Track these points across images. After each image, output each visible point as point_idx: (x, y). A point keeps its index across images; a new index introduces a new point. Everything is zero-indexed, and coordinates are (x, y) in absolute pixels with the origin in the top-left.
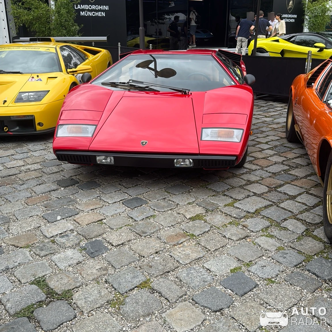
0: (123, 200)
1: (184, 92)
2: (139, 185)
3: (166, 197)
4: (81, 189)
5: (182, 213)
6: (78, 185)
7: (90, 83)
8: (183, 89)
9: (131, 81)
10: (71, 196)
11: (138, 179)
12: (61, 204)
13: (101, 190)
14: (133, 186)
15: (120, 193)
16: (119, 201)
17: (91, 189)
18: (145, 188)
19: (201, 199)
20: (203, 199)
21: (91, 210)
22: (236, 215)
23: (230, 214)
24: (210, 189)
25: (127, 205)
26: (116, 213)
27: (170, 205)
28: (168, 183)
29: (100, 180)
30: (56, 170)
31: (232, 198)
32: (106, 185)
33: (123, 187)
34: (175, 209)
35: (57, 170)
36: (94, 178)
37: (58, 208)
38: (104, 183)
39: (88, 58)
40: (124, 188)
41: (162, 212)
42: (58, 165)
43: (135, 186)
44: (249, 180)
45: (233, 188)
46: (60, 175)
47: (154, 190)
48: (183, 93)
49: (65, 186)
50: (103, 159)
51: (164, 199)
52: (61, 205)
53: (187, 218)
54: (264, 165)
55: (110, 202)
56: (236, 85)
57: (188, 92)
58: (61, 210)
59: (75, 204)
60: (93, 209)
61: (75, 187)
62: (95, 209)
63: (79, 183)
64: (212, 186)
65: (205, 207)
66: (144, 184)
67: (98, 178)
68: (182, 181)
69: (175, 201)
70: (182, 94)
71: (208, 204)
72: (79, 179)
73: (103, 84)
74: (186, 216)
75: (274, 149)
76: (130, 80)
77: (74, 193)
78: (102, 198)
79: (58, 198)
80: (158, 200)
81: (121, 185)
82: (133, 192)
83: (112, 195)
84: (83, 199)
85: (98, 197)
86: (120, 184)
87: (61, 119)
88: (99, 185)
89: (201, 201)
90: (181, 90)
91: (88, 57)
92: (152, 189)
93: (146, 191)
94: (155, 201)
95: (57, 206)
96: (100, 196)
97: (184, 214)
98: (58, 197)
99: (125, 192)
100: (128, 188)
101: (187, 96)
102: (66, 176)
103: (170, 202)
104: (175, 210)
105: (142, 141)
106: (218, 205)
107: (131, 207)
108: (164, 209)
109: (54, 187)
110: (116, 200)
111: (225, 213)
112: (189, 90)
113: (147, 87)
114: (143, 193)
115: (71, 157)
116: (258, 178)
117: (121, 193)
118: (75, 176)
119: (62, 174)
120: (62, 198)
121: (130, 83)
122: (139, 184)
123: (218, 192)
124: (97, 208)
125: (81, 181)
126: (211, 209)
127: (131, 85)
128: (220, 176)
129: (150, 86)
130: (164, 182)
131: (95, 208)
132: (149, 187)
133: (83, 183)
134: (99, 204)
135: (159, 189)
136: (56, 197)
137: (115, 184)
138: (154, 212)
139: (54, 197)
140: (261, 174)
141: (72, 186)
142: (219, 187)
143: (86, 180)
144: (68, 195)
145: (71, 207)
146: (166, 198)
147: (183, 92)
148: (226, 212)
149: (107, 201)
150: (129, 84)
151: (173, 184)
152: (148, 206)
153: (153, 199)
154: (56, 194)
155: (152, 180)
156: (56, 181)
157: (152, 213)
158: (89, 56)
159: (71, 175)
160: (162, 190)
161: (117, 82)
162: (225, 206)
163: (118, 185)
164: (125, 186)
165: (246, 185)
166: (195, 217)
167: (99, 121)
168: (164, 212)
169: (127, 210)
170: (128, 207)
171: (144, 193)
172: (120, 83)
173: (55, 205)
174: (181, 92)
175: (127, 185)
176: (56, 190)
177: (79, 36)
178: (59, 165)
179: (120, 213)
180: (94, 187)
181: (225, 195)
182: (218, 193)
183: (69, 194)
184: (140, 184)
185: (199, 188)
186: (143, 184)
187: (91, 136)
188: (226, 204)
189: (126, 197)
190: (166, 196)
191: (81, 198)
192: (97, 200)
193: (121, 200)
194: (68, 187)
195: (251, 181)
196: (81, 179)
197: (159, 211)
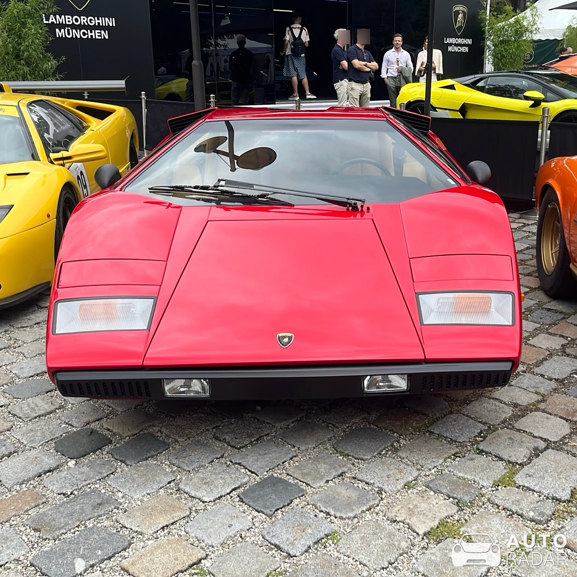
0: (239, 487)
1: (352, 206)
2: (265, 438)
3: (345, 469)
4: (122, 461)
5: (403, 519)
6: (112, 450)
7: (121, 190)
8: (348, 199)
9: (222, 183)
10: (97, 486)
11: (258, 420)
12: (76, 515)
13: (174, 461)
14: (251, 442)
15: (224, 466)
16: (228, 492)
17: (147, 459)
18: (283, 445)
19: (430, 470)
20: (435, 469)
21: (163, 528)
22: (533, 511)
23: (520, 512)
24: (440, 436)
25: (254, 505)
26: (230, 534)
27: (364, 496)
28: (334, 425)
29: (164, 430)
30: (46, 406)
31: (501, 459)
32: (183, 442)
33: (226, 445)
34: (378, 505)
35: (48, 408)
36: (147, 425)
37: (72, 531)
38: (177, 438)
39: (88, 127)
40: (229, 448)
41: (349, 518)
42: (47, 392)
43: (257, 440)
44: (515, 402)
45: (491, 429)
46: (59, 421)
47: (307, 450)
48: (350, 208)
49: (76, 454)
50: (181, 387)
51: (341, 475)
52: (79, 520)
53: (418, 534)
54: (530, 360)
55: (205, 499)
56: (459, 186)
57: (362, 206)
58: (79, 535)
59: (115, 510)
60: (167, 526)
61: (104, 455)
62: (172, 524)
63: (111, 442)
64: (443, 428)
65: (451, 495)
66: (276, 432)
67: (157, 422)
68: (365, 418)
69: (371, 482)
70: (348, 209)
71: (455, 483)
72: (108, 430)
73: (153, 190)
74: (414, 527)
75: (529, 316)
76: (219, 181)
77: (105, 474)
78: (182, 486)
79: (64, 494)
80: (327, 481)
81: (220, 440)
82: (257, 461)
83: (207, 473)
84: (133, 494)
85: (170, 483)
86: (217, 438)
87: (62, 284)
88: (166, 446)
89: (432, 474)
90: (346, 200)
91: (89, 124)
92: (302, 448)
93: (290, 456)
94: (322, 484)
95: (67, 524)
96: (174, 480)
97: (407, 521)
98: (64, 492)
99: (238, 462)
100: (241, 448)
101: (359, 215)
102: (74, 424)
103: (360, 486)
104: (378, 508)
105: (280, 335)
106: (479, 484)
107: (265, 511)
108: (353, 510)
109: (49, 461)
110: (219, 490)
111: (504, 509)
112: (363, 202)
113: (263, 196)
114: (283, 463)
115: (95, 386)
116: (535, 398)
117: (228, 466)
118: (97, 422)
119: (63, 418)
120: (76, 492)
121: (219, 188)
122: (266, 435)
123: (462, 445)
124: (176, 519)
125: (115, 434)
126: (467, 499)
127: (223, 192)
128: (447, 396)
129: (270, 193)
130: (324, 422)
131: (172, 521)
132: (292, 443)
133: (121, 440)
134: (180, 509)
135: (317, 444)
136: (59, 492)
137: (206, 439)
138: (329, 520)
139: (52, 491)
140: (534, 384)
141: (94, 452)
142: (461, 429)
143: (129, 433)
144: (89, 484)
145: (107, 523)
146: (344, 473)
147: (350, 205)
148: (507, 505)
149: (199, 495)
150: (218, 190)
151: (348, 427)
152: (308, 504)
153: (315, 479)
154: (57, 482)
155: (294, 420)
156: (51, 440)
157: (326, 528)
158: (90, 122)
159: (86, 420)
160: (327, 449)
161: (188, 185)
162: (496, 485)
163: (212, 442)
164: (232, 443)
165: (516, 417)
166: (438, 527)
167: (161, 286)
168: (355, 517)
169: (257, 519)
170: (259, 512)
171: (285, 462)
172: (196, 187)
173: (62, 520)
174: (346, 207)
175: (236, 438)
176: (55, 469)
177: (57, 80)
178: (52, 391)
179: (243, 533)
180: (153, 453)
181: (481, 452)
182: (463, 447)
183: (93, 480)
184: (268, 434)
185: (412, 434)
186: (274, 434)
187: (146, 328)
188: (496, 479)
189: (243, 478)
190: (344, 466)
191: (126, 491)
192: (171, 494)
193: (235, 489)
194: (85, 456)
195: (520, 405)
196: (115, 430)
197: (341, 518)
